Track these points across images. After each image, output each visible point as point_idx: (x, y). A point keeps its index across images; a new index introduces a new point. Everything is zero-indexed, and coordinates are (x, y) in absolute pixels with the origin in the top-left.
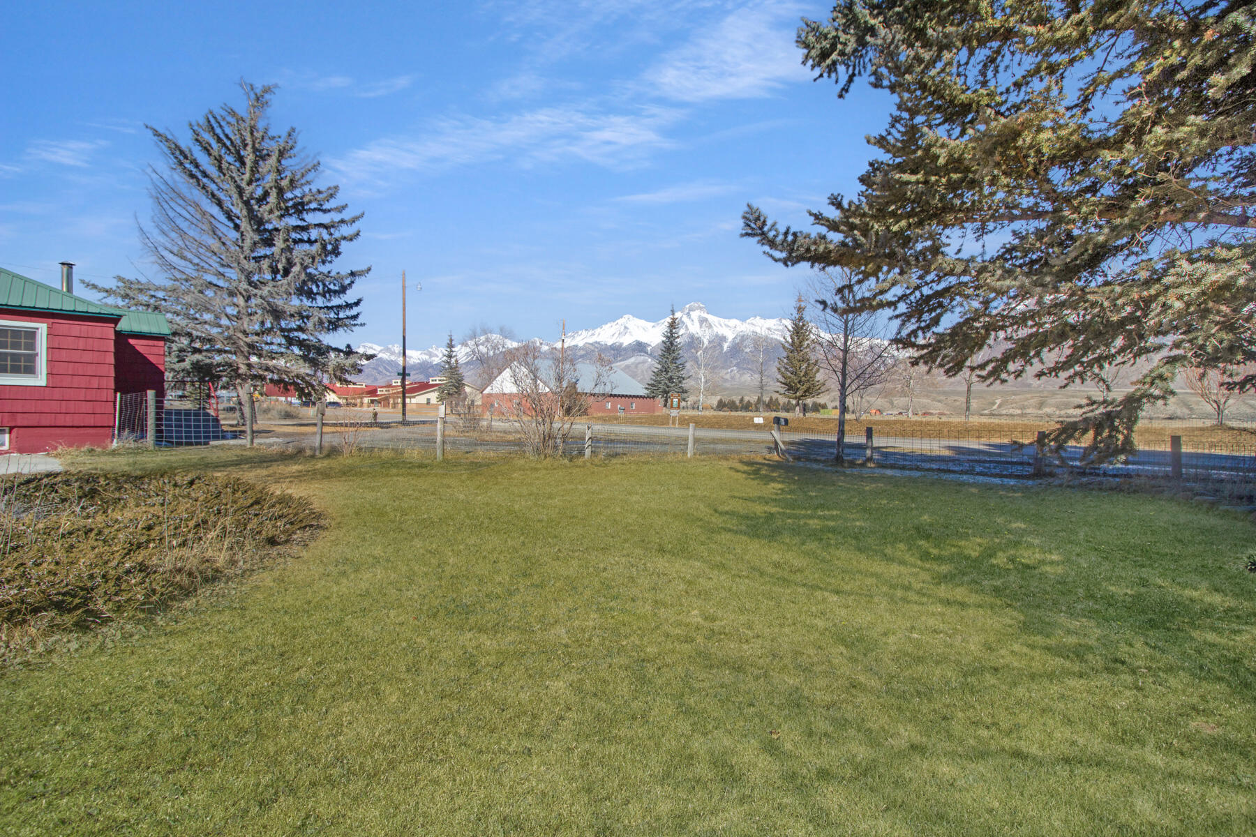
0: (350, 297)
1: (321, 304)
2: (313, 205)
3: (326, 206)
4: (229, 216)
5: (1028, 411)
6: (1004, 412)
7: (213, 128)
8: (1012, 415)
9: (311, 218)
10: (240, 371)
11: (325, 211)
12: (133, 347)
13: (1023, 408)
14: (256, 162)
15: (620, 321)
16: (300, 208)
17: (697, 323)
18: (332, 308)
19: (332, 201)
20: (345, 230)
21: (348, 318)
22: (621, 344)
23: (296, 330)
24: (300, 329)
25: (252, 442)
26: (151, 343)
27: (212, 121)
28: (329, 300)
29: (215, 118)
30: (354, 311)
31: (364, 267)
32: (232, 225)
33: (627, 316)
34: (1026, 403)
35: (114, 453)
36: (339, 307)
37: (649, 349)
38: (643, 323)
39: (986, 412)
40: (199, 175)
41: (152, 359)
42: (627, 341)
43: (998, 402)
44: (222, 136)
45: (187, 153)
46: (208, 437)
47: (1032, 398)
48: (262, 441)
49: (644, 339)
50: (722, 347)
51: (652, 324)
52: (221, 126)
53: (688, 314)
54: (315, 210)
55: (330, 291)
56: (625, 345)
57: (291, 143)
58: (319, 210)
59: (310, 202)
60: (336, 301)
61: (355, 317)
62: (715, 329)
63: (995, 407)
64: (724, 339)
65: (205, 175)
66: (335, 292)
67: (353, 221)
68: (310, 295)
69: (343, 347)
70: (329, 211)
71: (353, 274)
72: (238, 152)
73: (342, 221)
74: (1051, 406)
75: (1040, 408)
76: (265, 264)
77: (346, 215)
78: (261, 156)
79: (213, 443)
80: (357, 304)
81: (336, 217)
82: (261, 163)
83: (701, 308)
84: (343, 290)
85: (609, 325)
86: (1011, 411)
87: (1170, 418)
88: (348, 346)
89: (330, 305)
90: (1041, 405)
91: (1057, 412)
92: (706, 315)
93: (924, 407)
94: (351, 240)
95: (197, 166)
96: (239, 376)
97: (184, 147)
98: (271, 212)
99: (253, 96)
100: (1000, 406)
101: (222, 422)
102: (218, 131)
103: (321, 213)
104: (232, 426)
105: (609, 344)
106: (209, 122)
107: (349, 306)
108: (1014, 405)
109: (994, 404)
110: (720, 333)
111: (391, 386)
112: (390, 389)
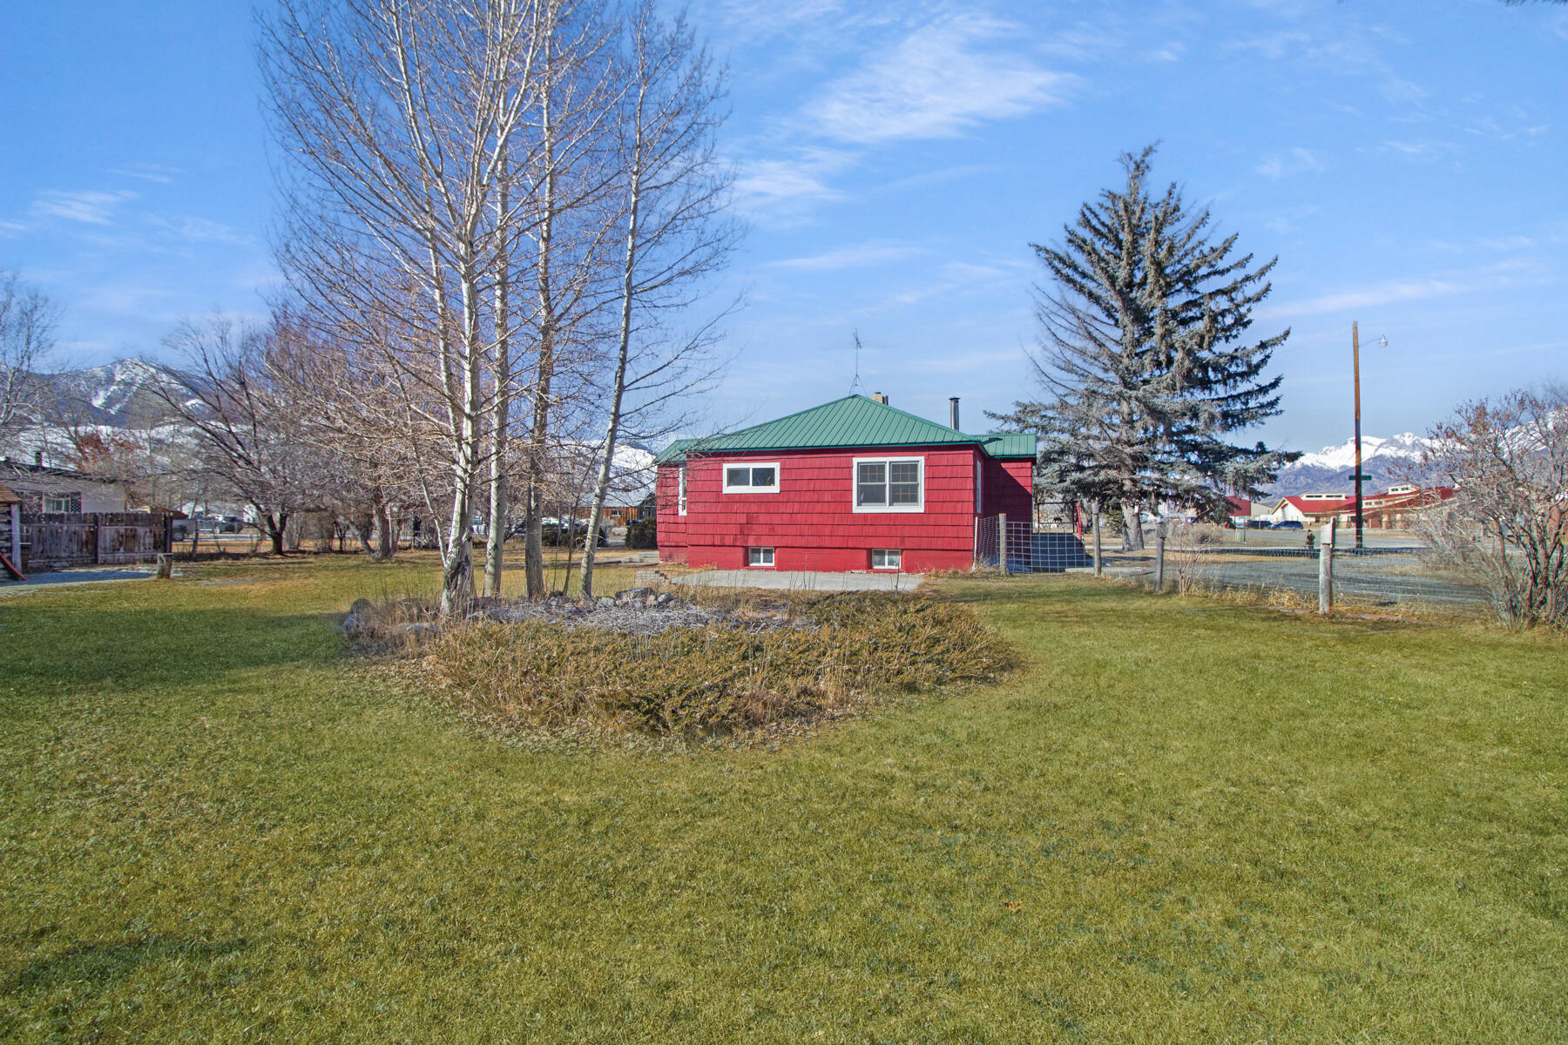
0: (1264, 377)
1: (1222, 395)
2: (1204, 270)
3: (1221, 265)
4: (1109, 312)
7: (1089, 221)
9: (1204, 287)
10: (1125, 488)
11: (1222, 273)
12: (1004, 471)
14: (1135, 242)
16: (1188, 278)
18: (1238, 396)
19: (1227, 256)
20: (1251, 289)
21: (1262, 406)
23: (1185, 432)
24: (1190, 430)
25: (1100, 571)
26: (1019, 465)
27: (1087, 213)
28: (1234, 387)
29: (1090, 209)
30: (1272, 395)
31: (1281, 332)
32: (1113, 322)
35: (972, 576)
36: (1249, 393)
40: (1077, 278)
41: (1021, 481)
44: (1099, 226)
45: (1066, 258)
46: (1063, 564)
48: (1114, 570)
52: (1096, 216)
54: (1209, 275)
55: (1230, 376)
57: (1173, 203)
58: (1215, 273)
59: (1198, 267)
60: (1243, 387)
61: (1272, 404)
65: (1084, 275)
66: (1242, 375)
67: (1262, 273)
68: (1205, 384)
69: (1252, 447)
70: (1228, 270)
71: (1263, 346)
72: (1116, 237)
73: (1248, 278)
76: (1147, 359)
77: (1251, 269)
78: (1137, 234)
79: (1069, 570)
80: (1274, 385)
81: (1238, 275)
82: (1141, 242)
84: (1253, 370)
88: (1260, 445)
89: (1234, 393)
94: (1258, 299)
95: (1075, 268)
96: (1124, 494)
97: (1062, 254)
98: (1151, 294)
99: (1132, 166)
101: (1087, 547)
102: (1094, 222)
103: (1217, 276)
104: (1116, 551)
106: (1084, 215)
107: (1263, 390)
111: (1385, 495)
112: (1383, 500)
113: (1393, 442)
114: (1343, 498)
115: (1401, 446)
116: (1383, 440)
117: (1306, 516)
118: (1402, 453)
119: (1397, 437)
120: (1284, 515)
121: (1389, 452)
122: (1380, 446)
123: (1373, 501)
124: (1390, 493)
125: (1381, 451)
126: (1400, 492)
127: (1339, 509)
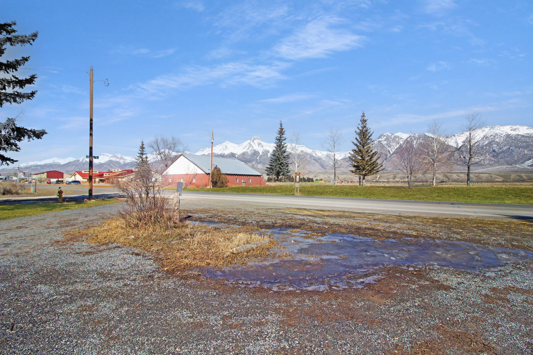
5: (390, 180)
6: (381, 181)
8: (384, 182)
13: (388, 179)
15: (224, 144)
17: (257, 145)
22: (224, 154)
33: (227, 142)
34: (389, 177)
37: (237, 156)
38: (234, 145)
39: (374, 181)
42: (227, 152)
43: (378, 176)
47: (391, 175)
49: (234, 152)
50: (267, 155)
51: (238, 145)
53: (253, 141)
56: (226, 154)
62: (264, 147)
63: (377, 179)
64: (268, 152)
74: (398, 178)
75: (394, 179)
83: (258, 139)
85: (219, 145)
86: (384, 180)
87: (441, 182)
90: (394, 178)
91: (401, 181)
92: (260, 142)
93: (351, 179)
100: (379, 178)
105: (219, 154)
108: (384, 178)
109: (377, 177)
110: (267, 149)
111: (112, 172)
112: (111, 174)
113: (115, 156)
114: (98, 173)
115: (117, 158)
116: (112, 155)
117: (84, 179)
118: (117, 160)
119: (116, 155)
120: (75, 178)
121: (114, 159)
122: (111, 157)
123: (107, 174)
124: (113, 171)
125: (112, 159)
126: (116, 171)
127: (96, 176)
